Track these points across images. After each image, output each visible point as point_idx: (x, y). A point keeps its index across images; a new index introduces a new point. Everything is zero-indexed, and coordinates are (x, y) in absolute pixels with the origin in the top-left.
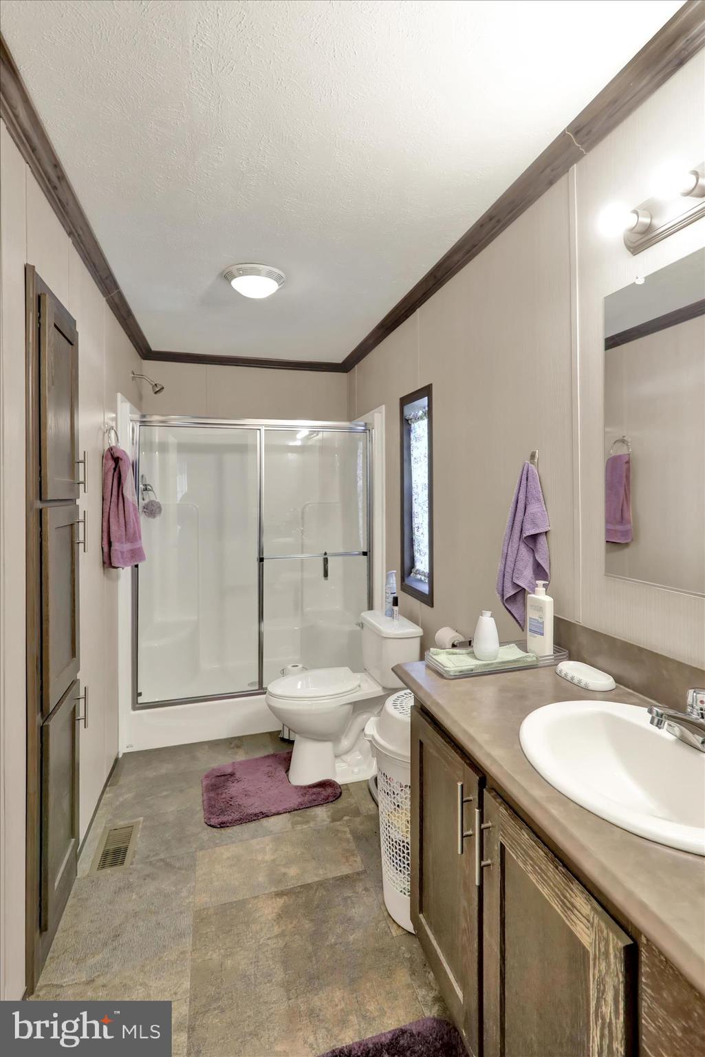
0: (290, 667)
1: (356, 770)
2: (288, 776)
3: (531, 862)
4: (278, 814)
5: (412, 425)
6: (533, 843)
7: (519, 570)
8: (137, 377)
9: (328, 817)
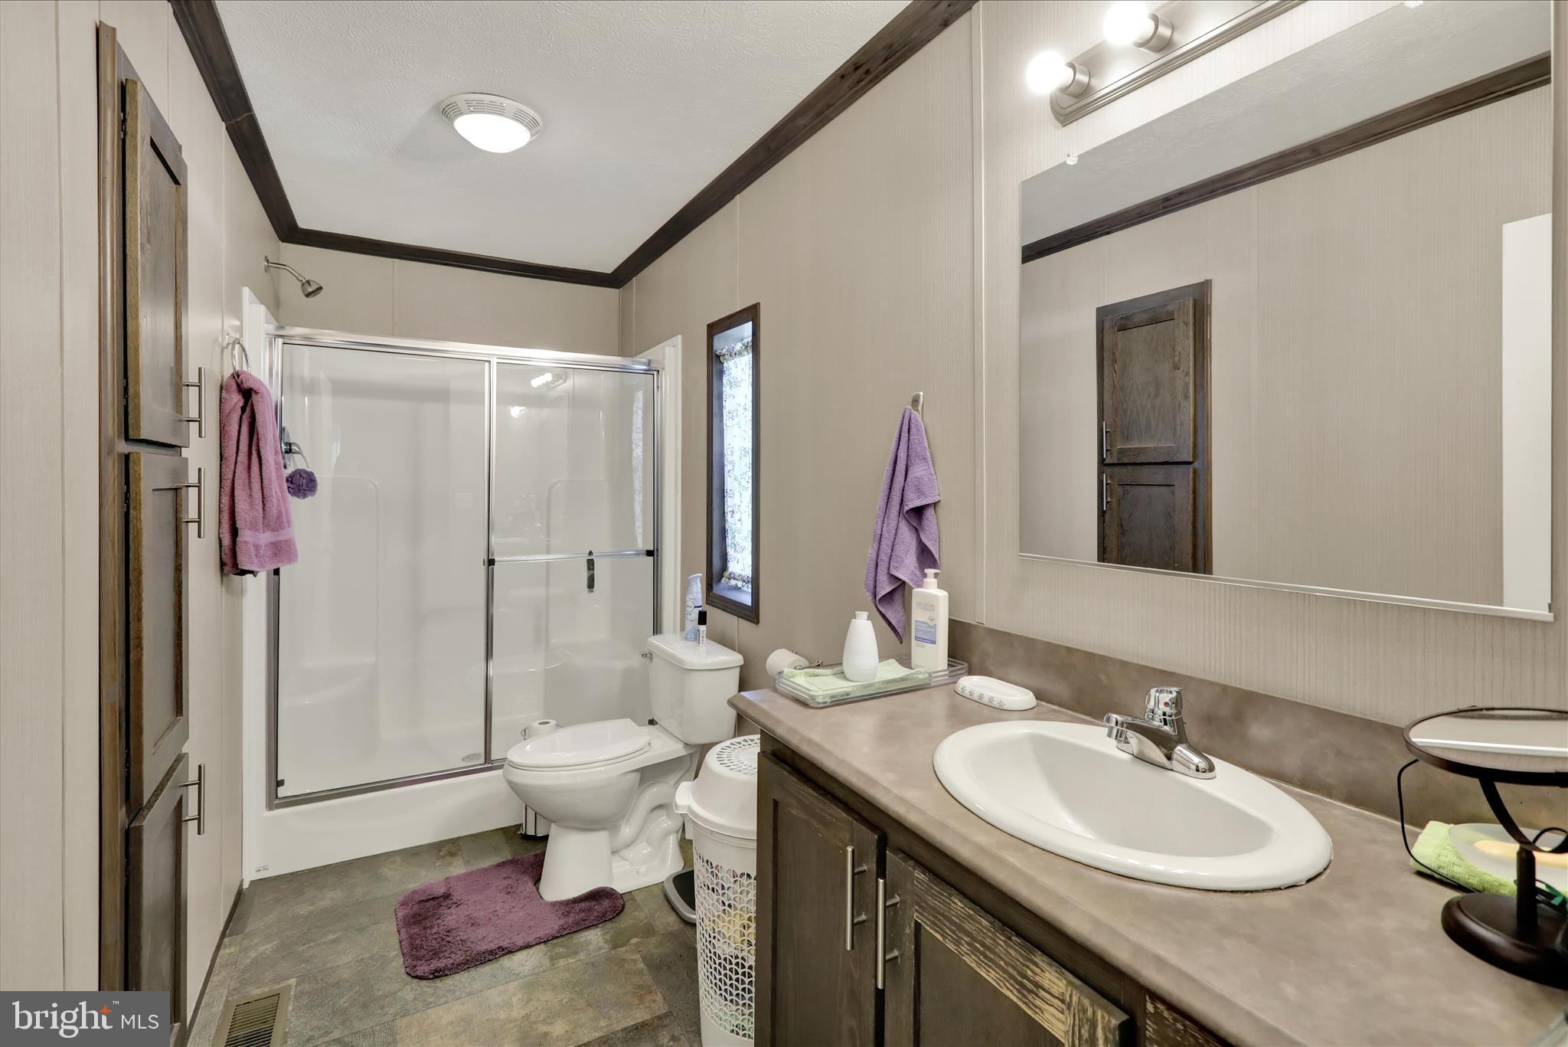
0: (536, 724)
1: (643, 869)
2: (538, 889)
3: (967, 939)
4: (528, 946)
5: (725, 365)
6: (971, 912)
7: (899, 557)
8: (273, 265)
9: (606, 942)
